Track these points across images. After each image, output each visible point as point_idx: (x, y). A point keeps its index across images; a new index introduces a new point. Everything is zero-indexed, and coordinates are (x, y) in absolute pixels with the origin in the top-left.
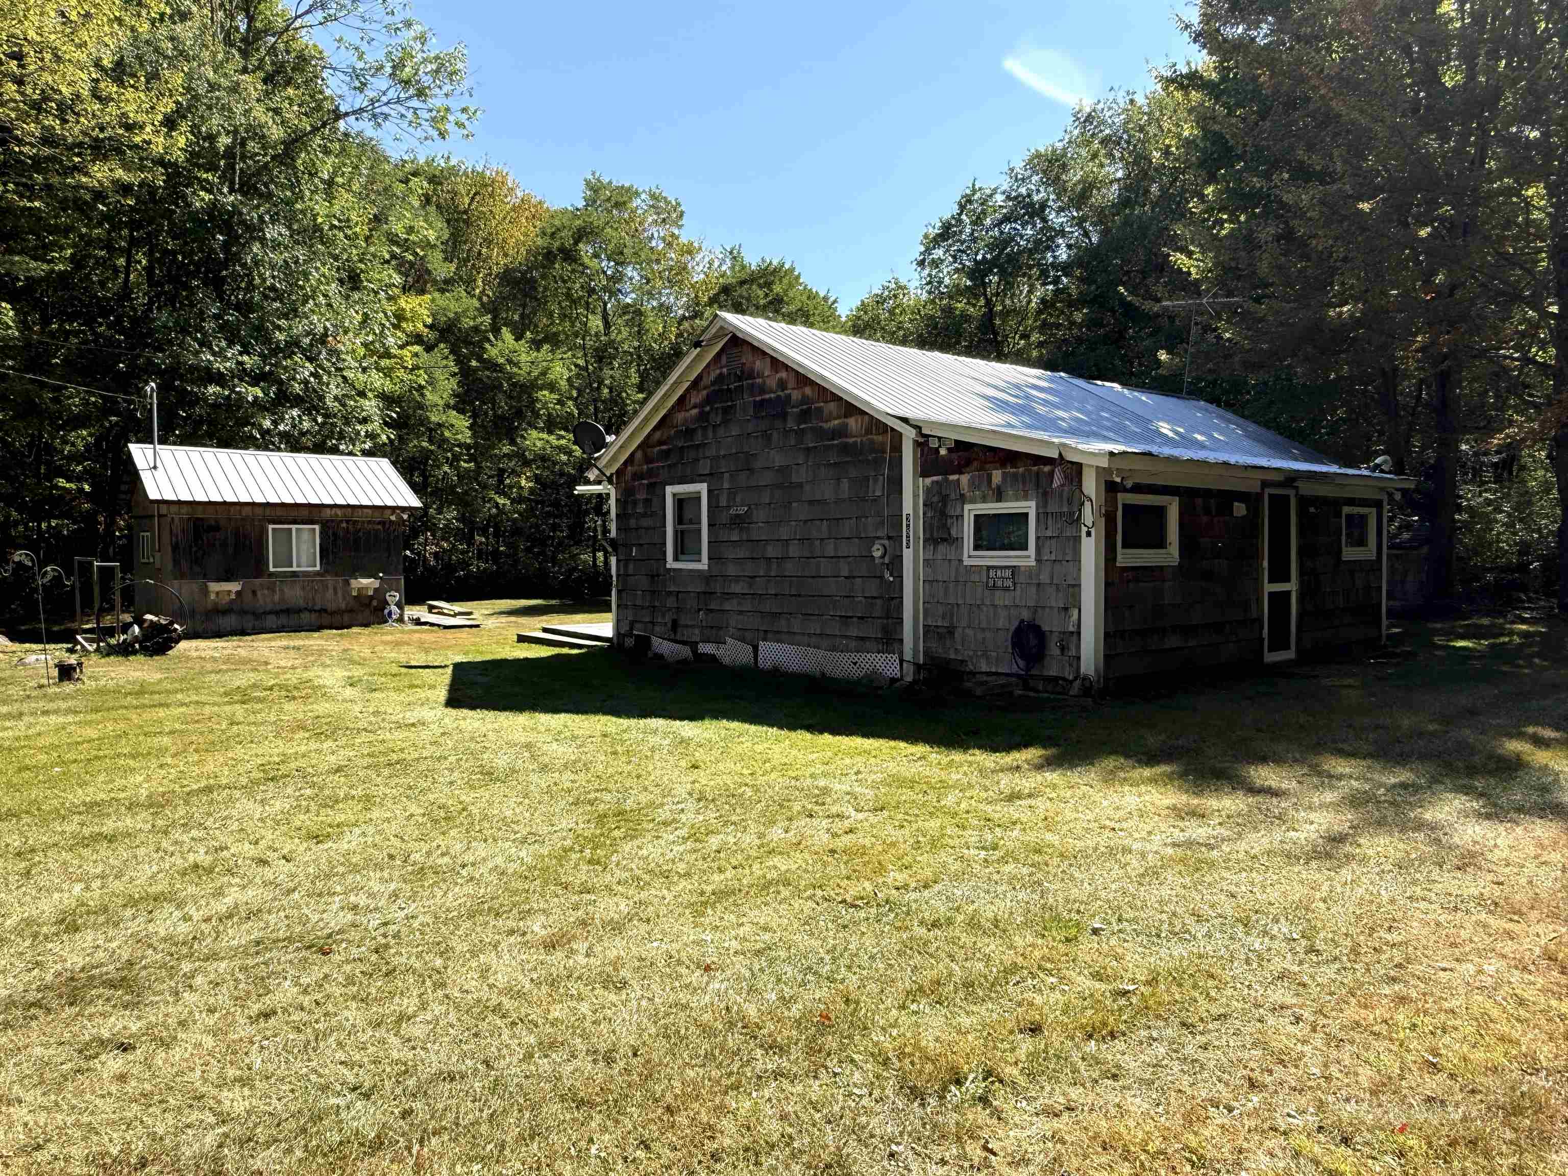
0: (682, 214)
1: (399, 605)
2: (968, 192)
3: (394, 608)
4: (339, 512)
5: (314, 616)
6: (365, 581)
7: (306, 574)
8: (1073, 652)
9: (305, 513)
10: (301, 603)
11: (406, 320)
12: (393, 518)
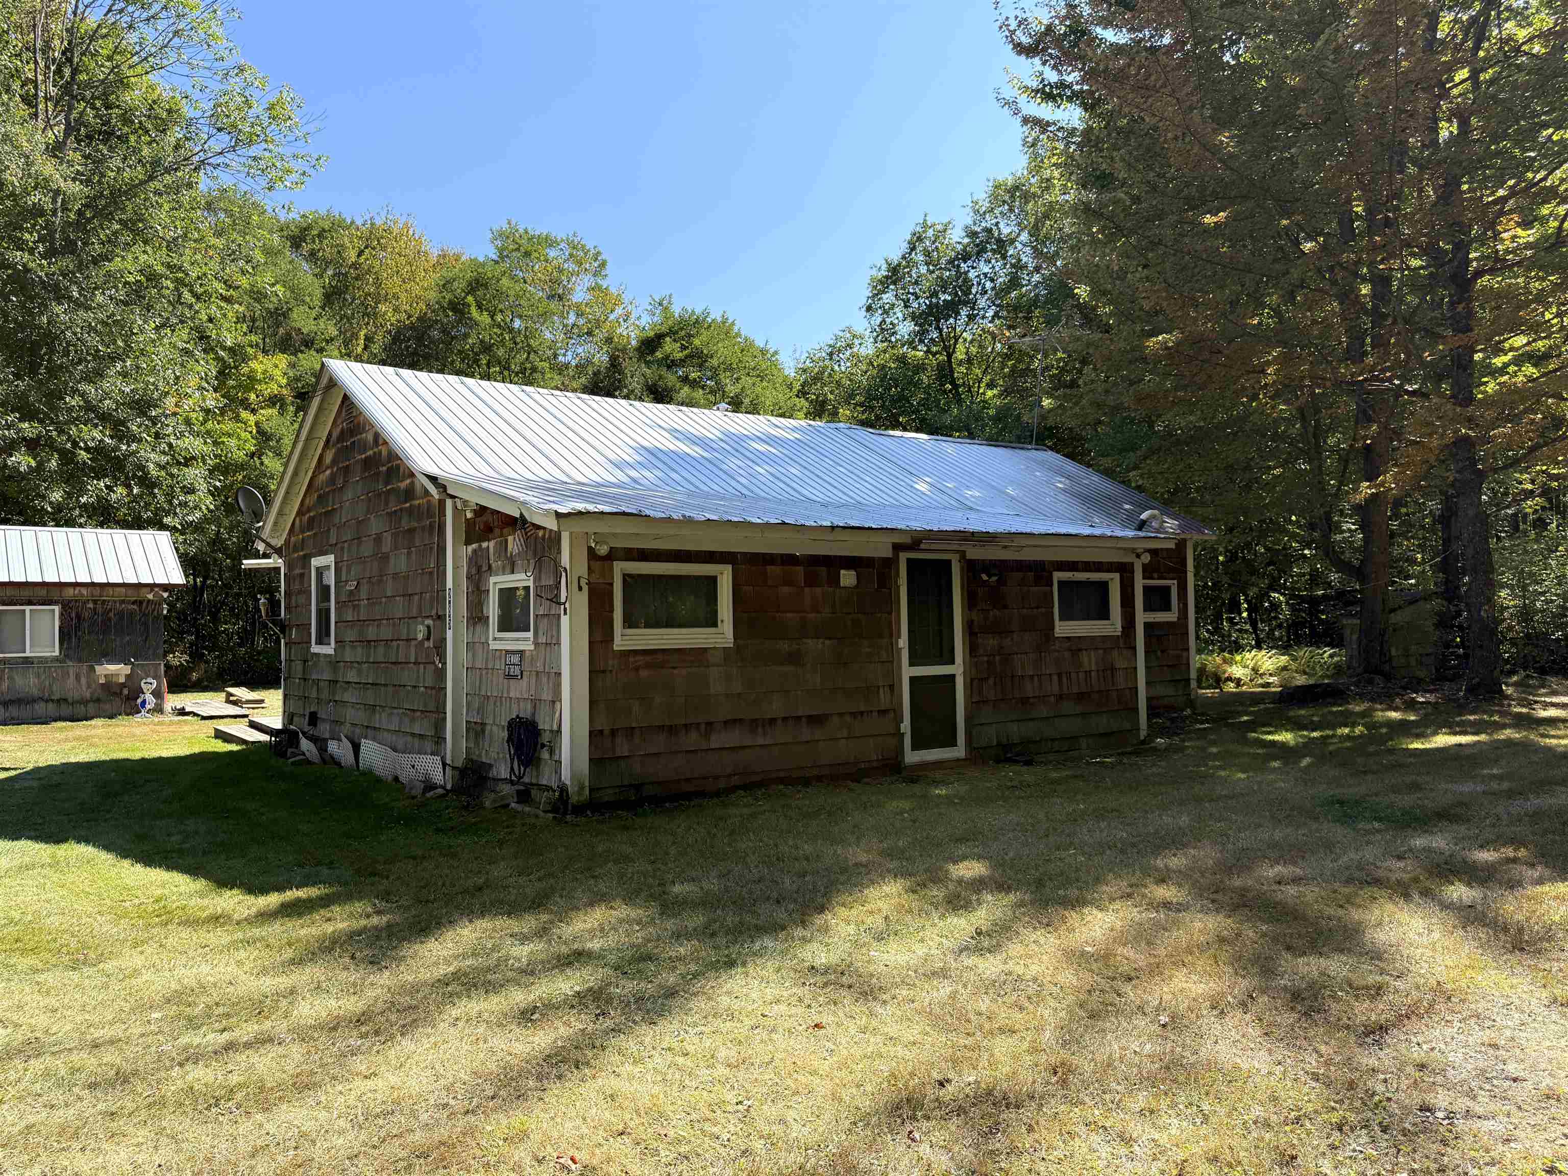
0: (603, 264)
1: (157, 694)
2: (919, 229)
3: (149, 698)
4: (84, 591)
5: (51, 706)
6: (112, 668)
7: (42, 660)
8: (556, 758)
9: (43, 592)
10: (35, 692)
11: (260, 382)
12: (150, 596)
